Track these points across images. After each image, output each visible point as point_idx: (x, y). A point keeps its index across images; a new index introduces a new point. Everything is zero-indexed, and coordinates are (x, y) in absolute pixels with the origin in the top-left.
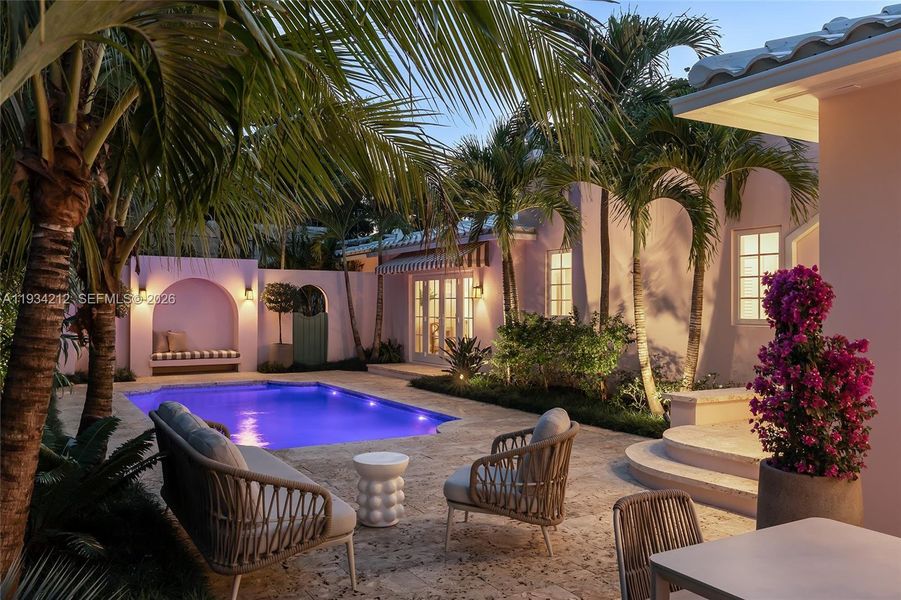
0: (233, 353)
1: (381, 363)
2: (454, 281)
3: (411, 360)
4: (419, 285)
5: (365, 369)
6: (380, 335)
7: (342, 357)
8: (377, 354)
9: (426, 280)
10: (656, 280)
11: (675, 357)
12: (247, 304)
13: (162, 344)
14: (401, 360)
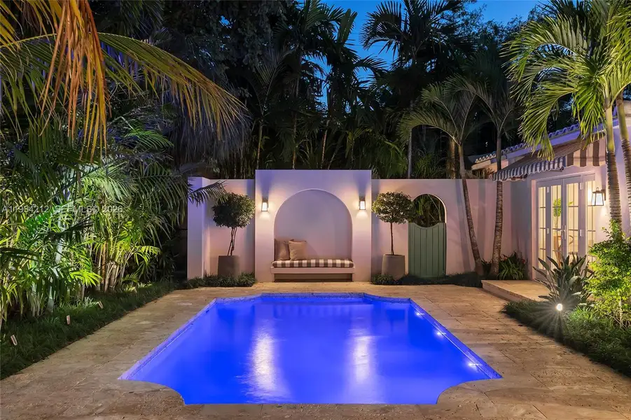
0: (347, 262)
1: (499, 279)
2: (576, 185)
3: (534, 277)
4: (542, 191)
5: (480, 286)
6: (499, 248)
7: (460, 271)
8: (496, 270)
9: (548, 184)
12: (361, 212)
13: (283, 252)
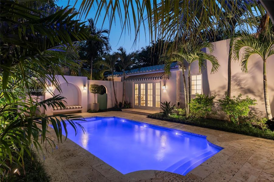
0: (80, 107)
1: (125, 108)
2: (152, 84)
3: (133, 107)
5: (121, 111)
8: (123, 106)
9: (140, 83)
10: (244, 83)
11: (254, 109)
12: (84, 90)
14: (131, 107)
